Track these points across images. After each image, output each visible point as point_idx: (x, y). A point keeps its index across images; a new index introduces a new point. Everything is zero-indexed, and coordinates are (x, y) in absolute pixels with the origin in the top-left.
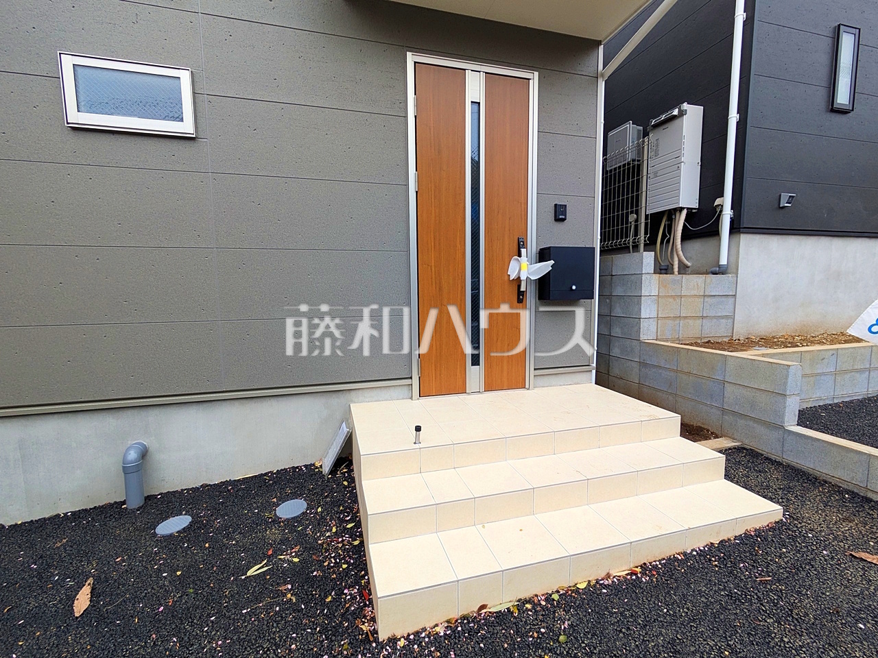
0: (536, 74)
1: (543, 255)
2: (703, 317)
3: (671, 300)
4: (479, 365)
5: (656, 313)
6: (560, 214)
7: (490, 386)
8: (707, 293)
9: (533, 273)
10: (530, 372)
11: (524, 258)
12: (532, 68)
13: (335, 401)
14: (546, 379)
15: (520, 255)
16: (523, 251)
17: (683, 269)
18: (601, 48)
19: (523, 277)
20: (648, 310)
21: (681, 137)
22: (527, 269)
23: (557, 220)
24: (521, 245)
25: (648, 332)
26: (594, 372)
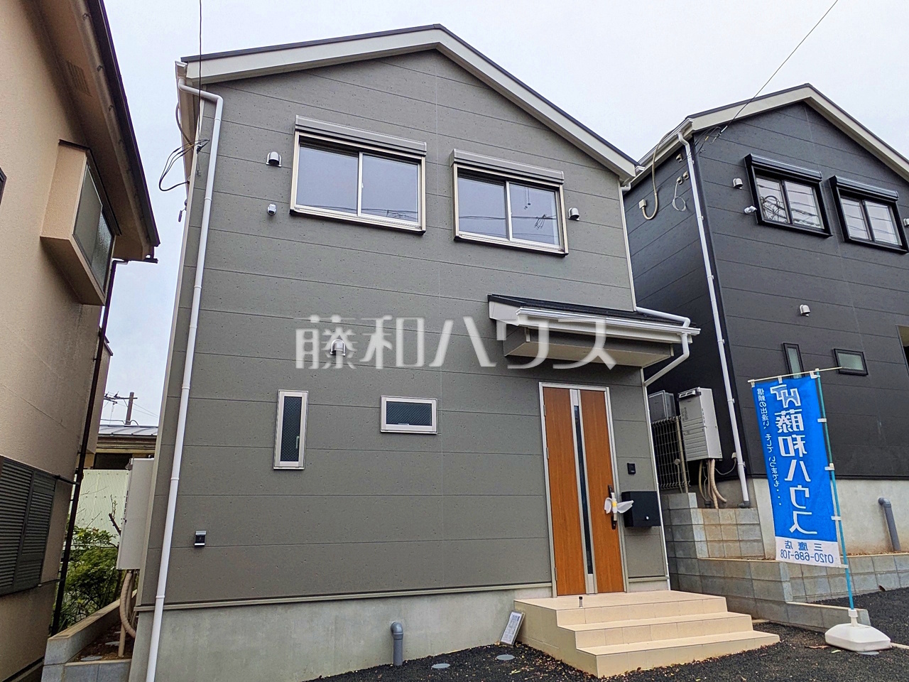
0: (608, 388)
1: (625, 497)
2: (740, 541)
3: (714, 527)
4: (592, 573)
5: (704, 537)
6: (631, 469)
7: (601, 590)
8: (738, 523)
9: (622, 509)
10: (626, 580)
11: (614, 499)
12: (605, 385)
13: (505, 598)
14: (637, 585)
15: (611, 497)
16: (613, 494)
17: (722, 505)
18: (642, 370)
19: (615, 512)
20: (699, 535)
21: (700, 410)
22: (616, 506)
23: (630, 473)
24: (610, 490)
25: (702, 552)
26: (669, 580)
